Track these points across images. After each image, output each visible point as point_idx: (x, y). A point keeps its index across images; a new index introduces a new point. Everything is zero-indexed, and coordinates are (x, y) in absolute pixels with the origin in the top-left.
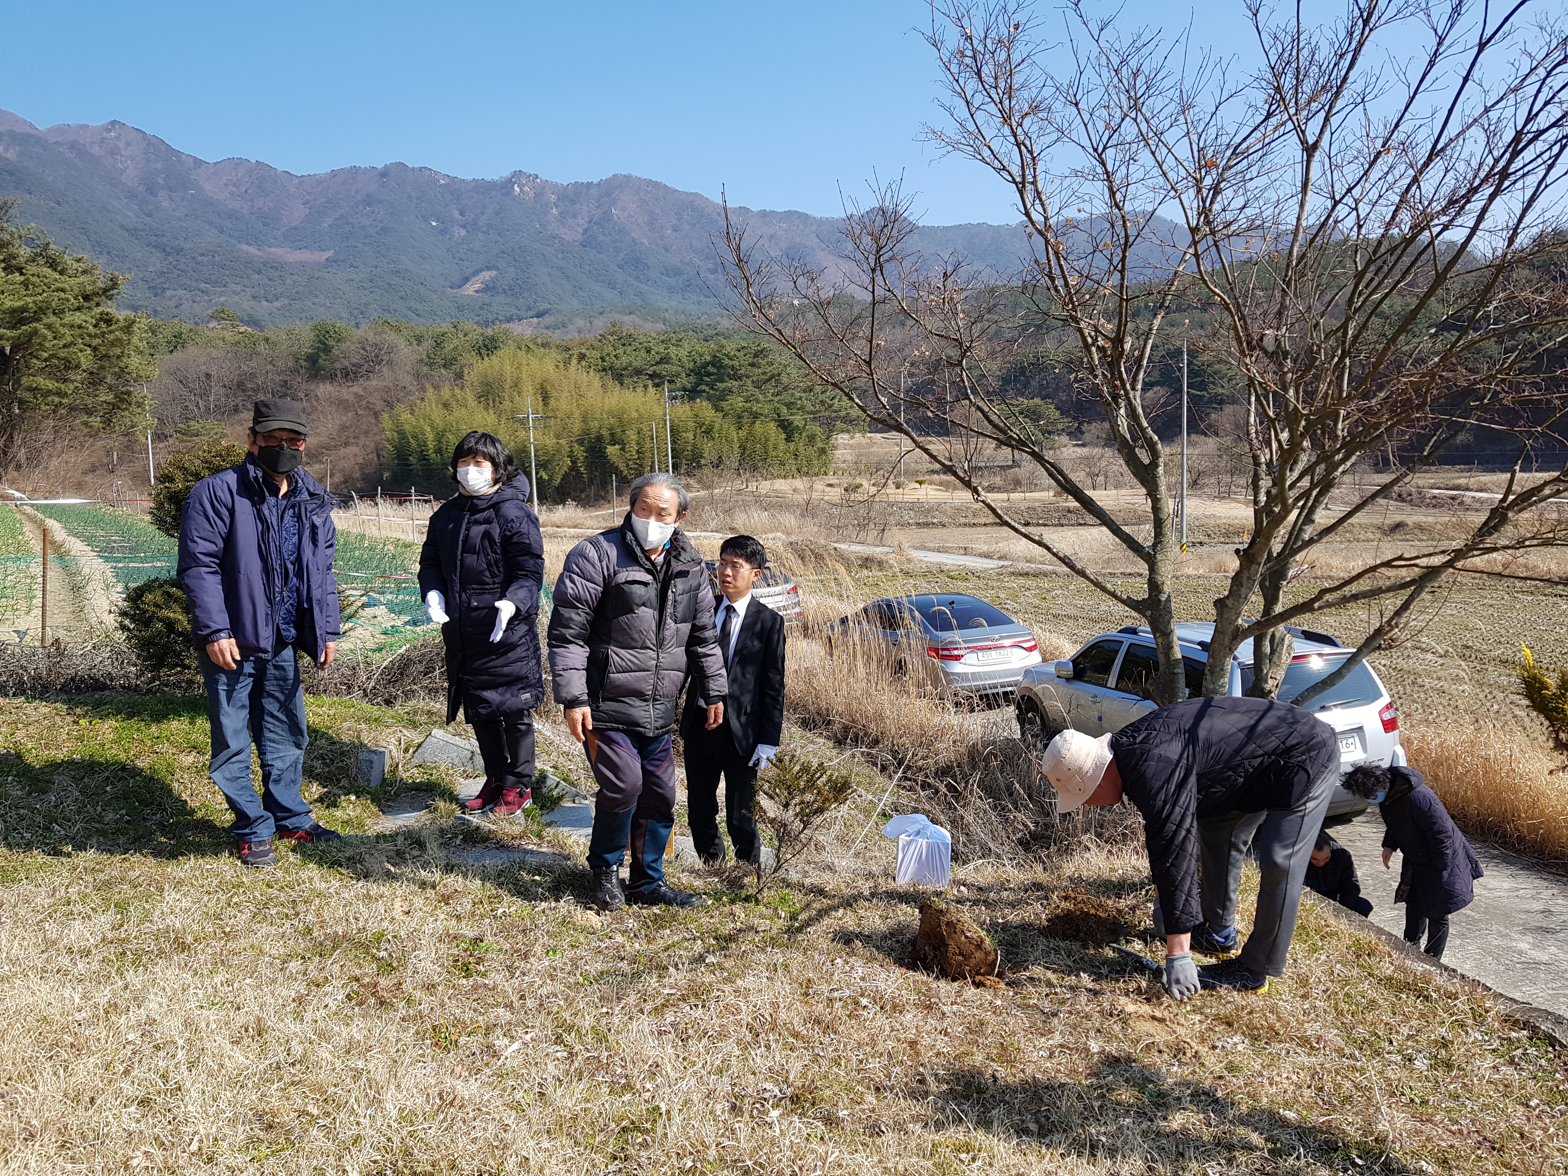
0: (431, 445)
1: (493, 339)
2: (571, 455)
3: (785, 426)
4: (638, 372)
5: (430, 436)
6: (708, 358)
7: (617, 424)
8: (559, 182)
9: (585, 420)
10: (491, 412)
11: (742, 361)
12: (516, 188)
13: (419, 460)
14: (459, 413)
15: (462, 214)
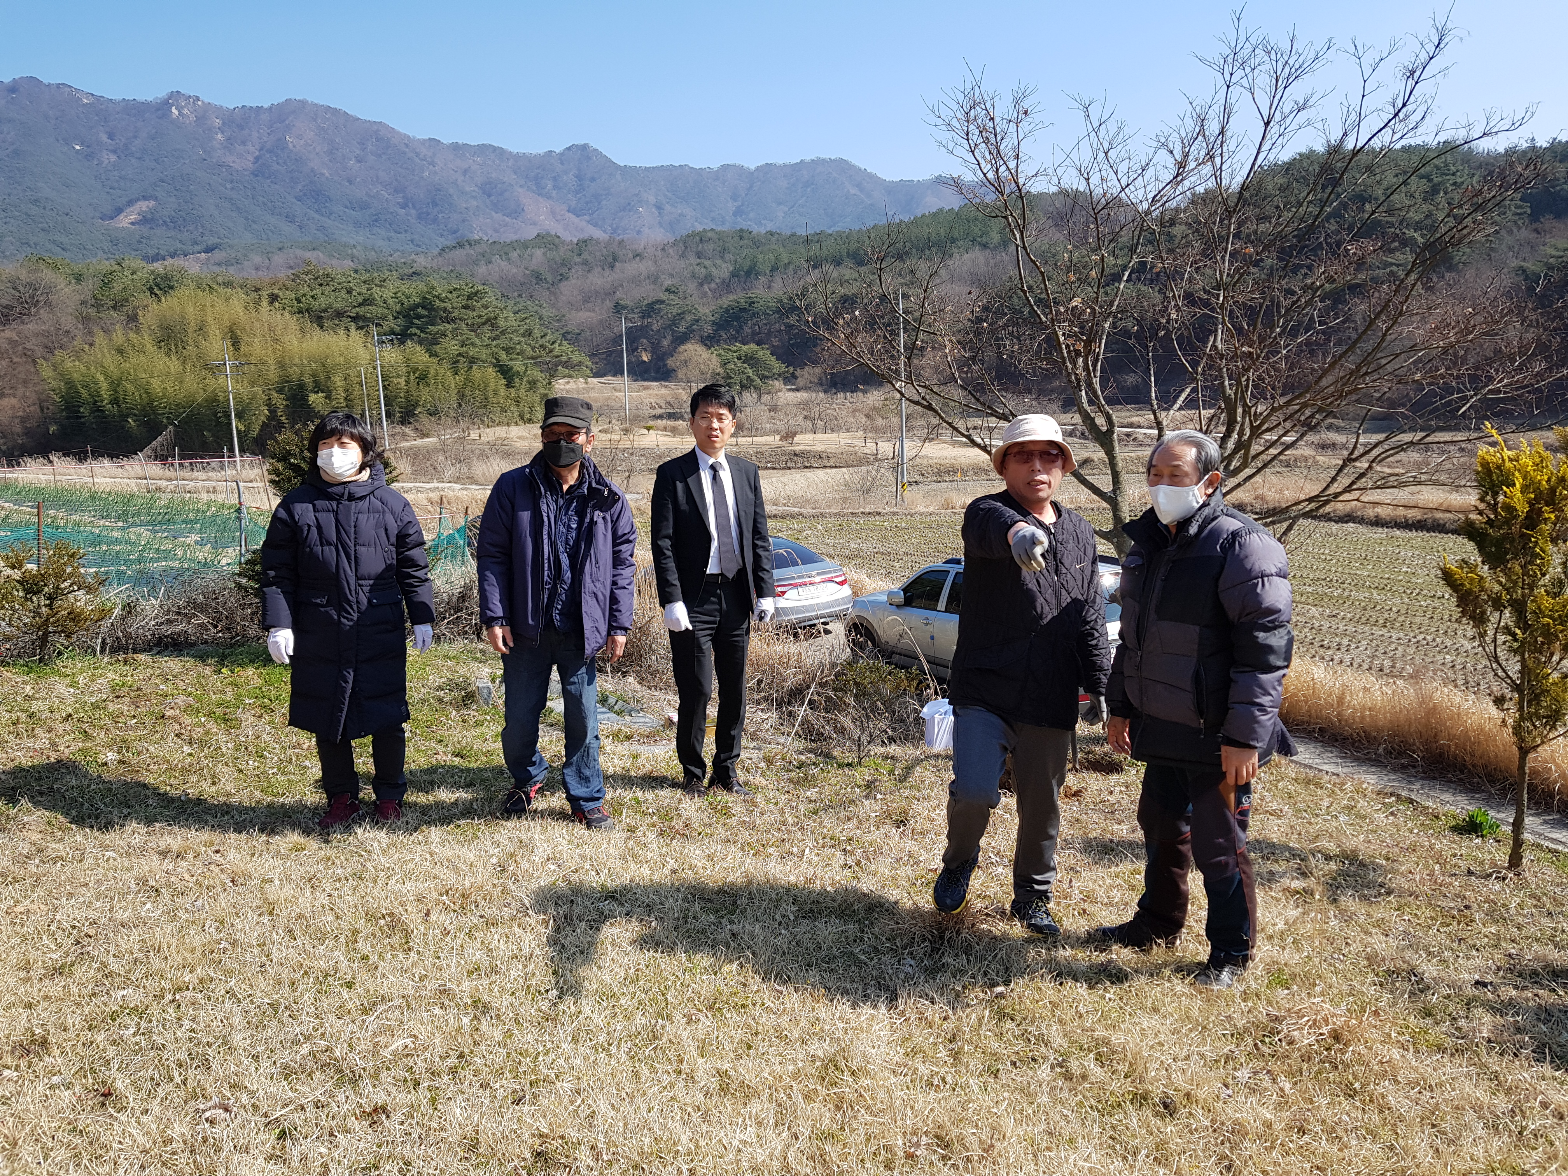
0: (105, 393)
1: (166, 277)
2: (269, 404)
3: (505, 371)
4: (339, 314)
5: (104, 386)
6: (418, 300)
7: (320, 369)
8: (224, 105)
9: (281, 365)
10: (174, 358)
11: (455, 302)
12: (174, 110)
13: (93, 412)
14: (136, 359)
15: (111, 136)
